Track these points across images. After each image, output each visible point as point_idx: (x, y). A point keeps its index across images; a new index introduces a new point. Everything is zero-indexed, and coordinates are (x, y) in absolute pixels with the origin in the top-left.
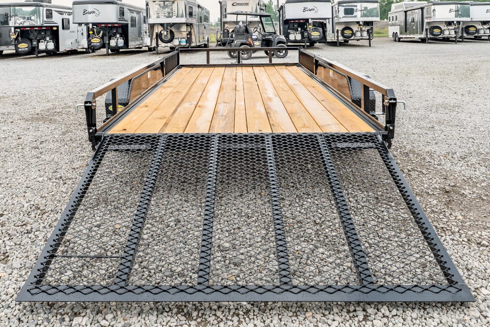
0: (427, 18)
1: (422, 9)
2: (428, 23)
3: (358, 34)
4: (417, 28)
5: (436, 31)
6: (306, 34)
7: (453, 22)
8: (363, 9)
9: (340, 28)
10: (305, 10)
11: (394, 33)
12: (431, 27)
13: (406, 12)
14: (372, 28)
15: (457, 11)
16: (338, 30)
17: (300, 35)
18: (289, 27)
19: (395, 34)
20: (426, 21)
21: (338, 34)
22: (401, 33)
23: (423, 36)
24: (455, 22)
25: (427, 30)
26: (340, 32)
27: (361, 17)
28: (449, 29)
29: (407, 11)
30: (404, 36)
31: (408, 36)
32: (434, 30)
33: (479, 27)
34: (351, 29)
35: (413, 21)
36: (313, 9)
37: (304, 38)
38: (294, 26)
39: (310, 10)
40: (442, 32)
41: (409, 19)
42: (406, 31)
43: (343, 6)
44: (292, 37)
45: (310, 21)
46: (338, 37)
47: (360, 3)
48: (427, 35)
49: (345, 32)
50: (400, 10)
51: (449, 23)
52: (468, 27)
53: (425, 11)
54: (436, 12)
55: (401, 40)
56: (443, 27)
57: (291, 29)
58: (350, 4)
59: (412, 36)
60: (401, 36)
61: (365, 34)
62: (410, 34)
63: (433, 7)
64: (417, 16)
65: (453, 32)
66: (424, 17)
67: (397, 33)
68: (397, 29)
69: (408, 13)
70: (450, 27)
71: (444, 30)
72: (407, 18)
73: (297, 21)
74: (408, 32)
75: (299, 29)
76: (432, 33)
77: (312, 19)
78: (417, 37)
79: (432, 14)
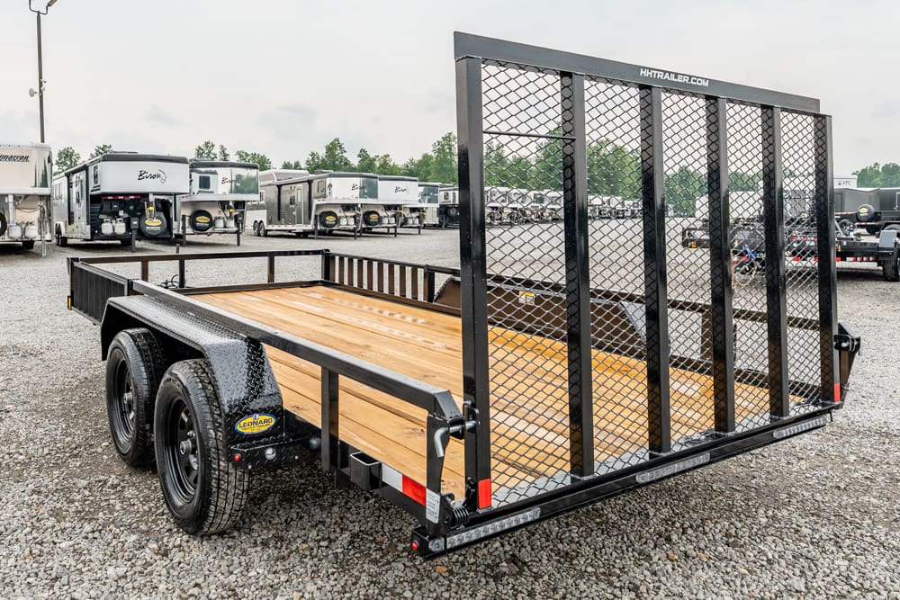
0: (317, 198)
1: (310, 182)
2: (318, 206)
3: (220, 224)
4: (299, 214)
5: (330, 219)
6: (135, 223)
7: (357, 205)
8: (234, 178)
9: (187, 212)
10: (141, 176)
11: (256, 222)
12: (323, 213)
13: (279, 187)
14: (242, 212)
15: (362, 188)
16: (184, 216)
17: (124, 224)
18: (101, 209)
19: (258, 225)
20: (316, 202)
21: (184, 224)
22: (270, 222)
23: (310, 227)
24: (359, 206)
25: (316, 216)
26: (187, 218)
27: (231, 192)
28: (346, 217)
29: (281, 185)
30: (276, 227)
31: (283, 227)
32: (327, 218)
33: (382, 213)
34: (208, 215)
35: (292, 201)
36: (158, 176)
37: (131, 230)
38: (111, 208)
39: (153, 177)
40: (338, 221)
41: (285, 199)
42: (279, 219)
43: (200, 172)
44: (107, 228)
45: (152, 198)
46: (184, 228)
47: (229, 169)
48: (316, 225)
49: (198, 219)
50: (267, 182)
51: (347, 207)
52: (368, 214)
53: (314, 185)
54: (333, 189)
55: (269, 233)
56: (339, 212)
57: (104, 214)
58: (208, 169)
59: (289, 227)
60: (270, 227)
61: (231, 224)
62: (286, 223)
63: (328, 181)
64: (300, 194)
65: (352, 221)
66: (313, 196)
67: (261, 222)
68: (261, 215)
69: (283, 188)
70: (349, 214)
71: (340, 217)
72: (282, 196)
73: (120, 198)
74: (283, 220)
75: (121, 213)
76: (323, 224)
77: (155, 194)
78: (300, 228)
79: (328, 191)
